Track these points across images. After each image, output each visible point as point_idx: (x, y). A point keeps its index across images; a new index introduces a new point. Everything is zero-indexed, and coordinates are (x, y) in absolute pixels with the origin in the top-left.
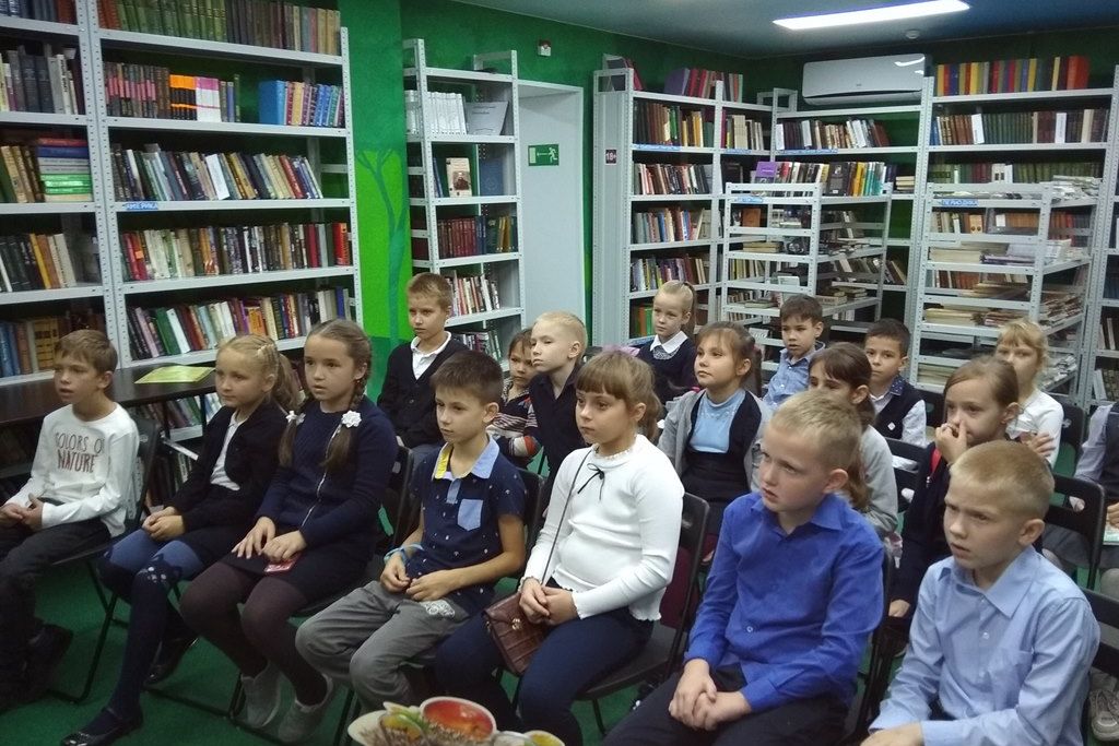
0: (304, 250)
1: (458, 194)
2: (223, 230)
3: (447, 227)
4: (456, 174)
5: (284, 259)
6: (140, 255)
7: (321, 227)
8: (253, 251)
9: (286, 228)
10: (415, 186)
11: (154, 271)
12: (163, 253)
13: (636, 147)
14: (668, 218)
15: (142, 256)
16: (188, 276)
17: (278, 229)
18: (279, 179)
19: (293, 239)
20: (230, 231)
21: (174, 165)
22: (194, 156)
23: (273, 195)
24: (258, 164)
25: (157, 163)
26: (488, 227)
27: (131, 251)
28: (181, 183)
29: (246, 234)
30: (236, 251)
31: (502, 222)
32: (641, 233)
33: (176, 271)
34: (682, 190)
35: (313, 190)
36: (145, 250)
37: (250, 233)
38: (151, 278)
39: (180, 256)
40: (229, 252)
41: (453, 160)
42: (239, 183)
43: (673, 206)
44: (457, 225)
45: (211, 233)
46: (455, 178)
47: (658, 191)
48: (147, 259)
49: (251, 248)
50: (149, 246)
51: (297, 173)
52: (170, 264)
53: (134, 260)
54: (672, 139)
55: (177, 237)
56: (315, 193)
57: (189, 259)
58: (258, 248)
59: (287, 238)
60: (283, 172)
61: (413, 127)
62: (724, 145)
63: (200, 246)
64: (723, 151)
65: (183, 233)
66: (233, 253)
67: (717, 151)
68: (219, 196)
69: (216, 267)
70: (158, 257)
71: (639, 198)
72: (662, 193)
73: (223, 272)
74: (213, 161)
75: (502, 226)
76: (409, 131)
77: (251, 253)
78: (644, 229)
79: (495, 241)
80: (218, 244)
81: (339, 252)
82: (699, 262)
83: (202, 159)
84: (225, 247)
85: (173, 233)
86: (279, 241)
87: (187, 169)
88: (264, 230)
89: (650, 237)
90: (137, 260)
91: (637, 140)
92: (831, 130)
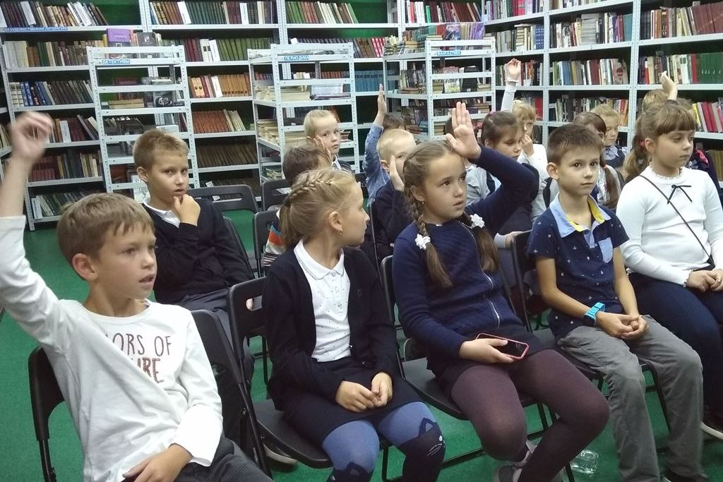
92: (54, 11)
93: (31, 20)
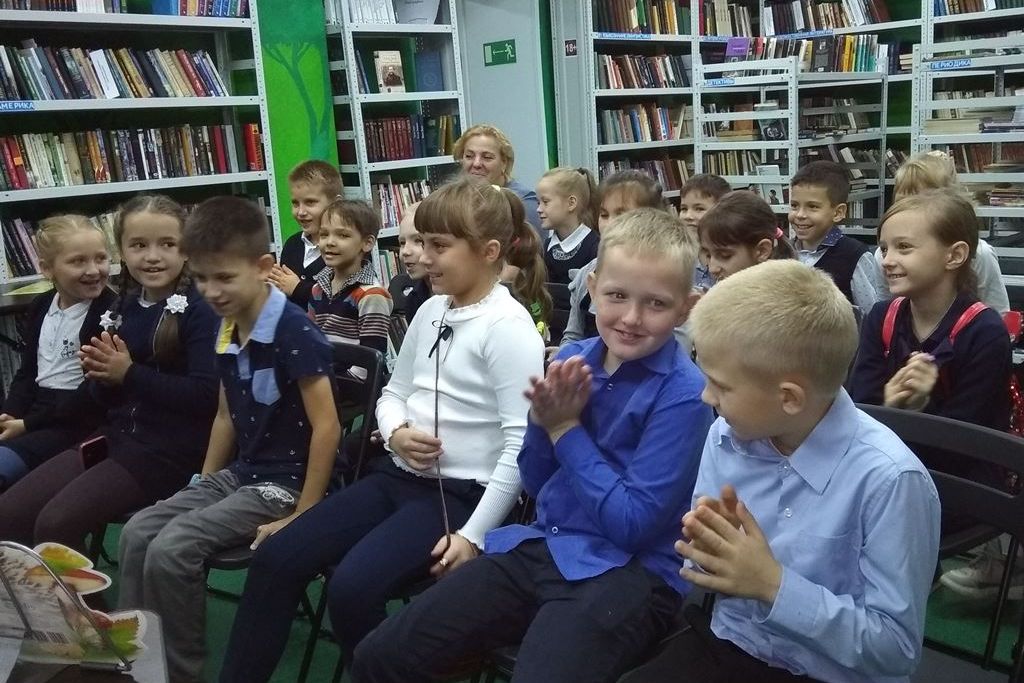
0: (210, 154)
1: (389, 91)
2: (113, 132)
3: (377, 127)
4: (385, 68)
5: (186, 165)
6: (19, 161)
7: (229, 129)
8: (150, 156)
9: (187, 130)
10: (338, 83)
11: (36, 179)
12: (45, 160)
13: (597, 36)
14: (642, 116)
15: (22, 162)
16: (75, 183)
17: (179, 133)
18: (178, 76)
19: (196, 142)
20: (121, 134)
21: (53, 61)
22: (77, 52)
23: (170, 94)
24: (153, 60)
25: (33, 60)
26: (427, 128)
27: (9, 157)
28: (62, 82)
29: (141, 136)
30: (129, 155)
31: (443, 121)
32: (610, 133)
33: (62, 178)
34: (656, 83)
35: (218, 87)
36: (25, 156)
37: (146, 135)
38: (33, 186)
39: (65, 163)
40: (122, 157)
41: (382, 54)
42: (131, 82)
43: (648, 102)
44: (390, 125)
45: (100, 136)
46: (384, 73)
47: (628, 84)
48: (27, 165)
49: (147, 153)
50: (29, 151)
51: (199, 69)
52: (54, 172)
53: (12, 167)
54: (641, 26)
55: (61, 141)
56: (220, 91)
57: (77, 166)
58: (156, 153)
59: (189, 141)
60: (181, 69)
61: (333, 17)
62: (703, 31)
63: (88, 150)
64: (702, 39)
65: (68, 137)
66: (126, 157)
67: (695, 39)
68: (108, 95)
69: (108, 173)
70: (40, 163)
71: (604, 93)
72: (634, 87)
73: (115, 179)
74: (98, 57)
75: (443, 125)
76: (328, 22)
77: (147, 158)
78: (615, 128)
79: (436, 141)
80: (109, 148)
81: (250, 155)
82: (681, 165)
83: (86, 55)
84: (117, 151)
85: (56, 137)
86: (180, 144)
87: (69, 65)
88: (161, 132)
89: (622, 136)
90: (16, 167)
91: (598, 28)
92: (825, 9)
93: (800, 24)
